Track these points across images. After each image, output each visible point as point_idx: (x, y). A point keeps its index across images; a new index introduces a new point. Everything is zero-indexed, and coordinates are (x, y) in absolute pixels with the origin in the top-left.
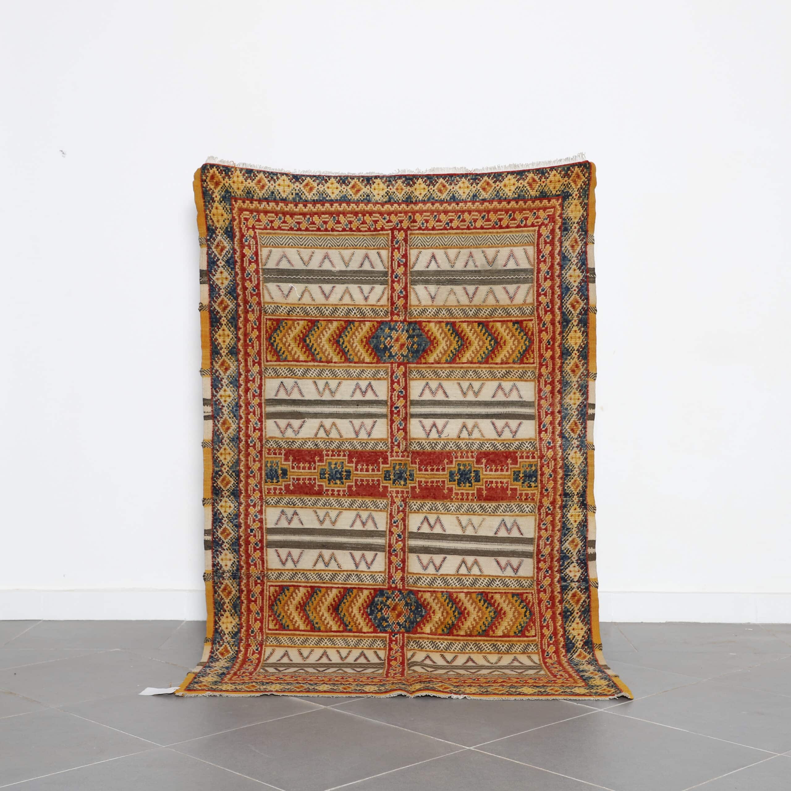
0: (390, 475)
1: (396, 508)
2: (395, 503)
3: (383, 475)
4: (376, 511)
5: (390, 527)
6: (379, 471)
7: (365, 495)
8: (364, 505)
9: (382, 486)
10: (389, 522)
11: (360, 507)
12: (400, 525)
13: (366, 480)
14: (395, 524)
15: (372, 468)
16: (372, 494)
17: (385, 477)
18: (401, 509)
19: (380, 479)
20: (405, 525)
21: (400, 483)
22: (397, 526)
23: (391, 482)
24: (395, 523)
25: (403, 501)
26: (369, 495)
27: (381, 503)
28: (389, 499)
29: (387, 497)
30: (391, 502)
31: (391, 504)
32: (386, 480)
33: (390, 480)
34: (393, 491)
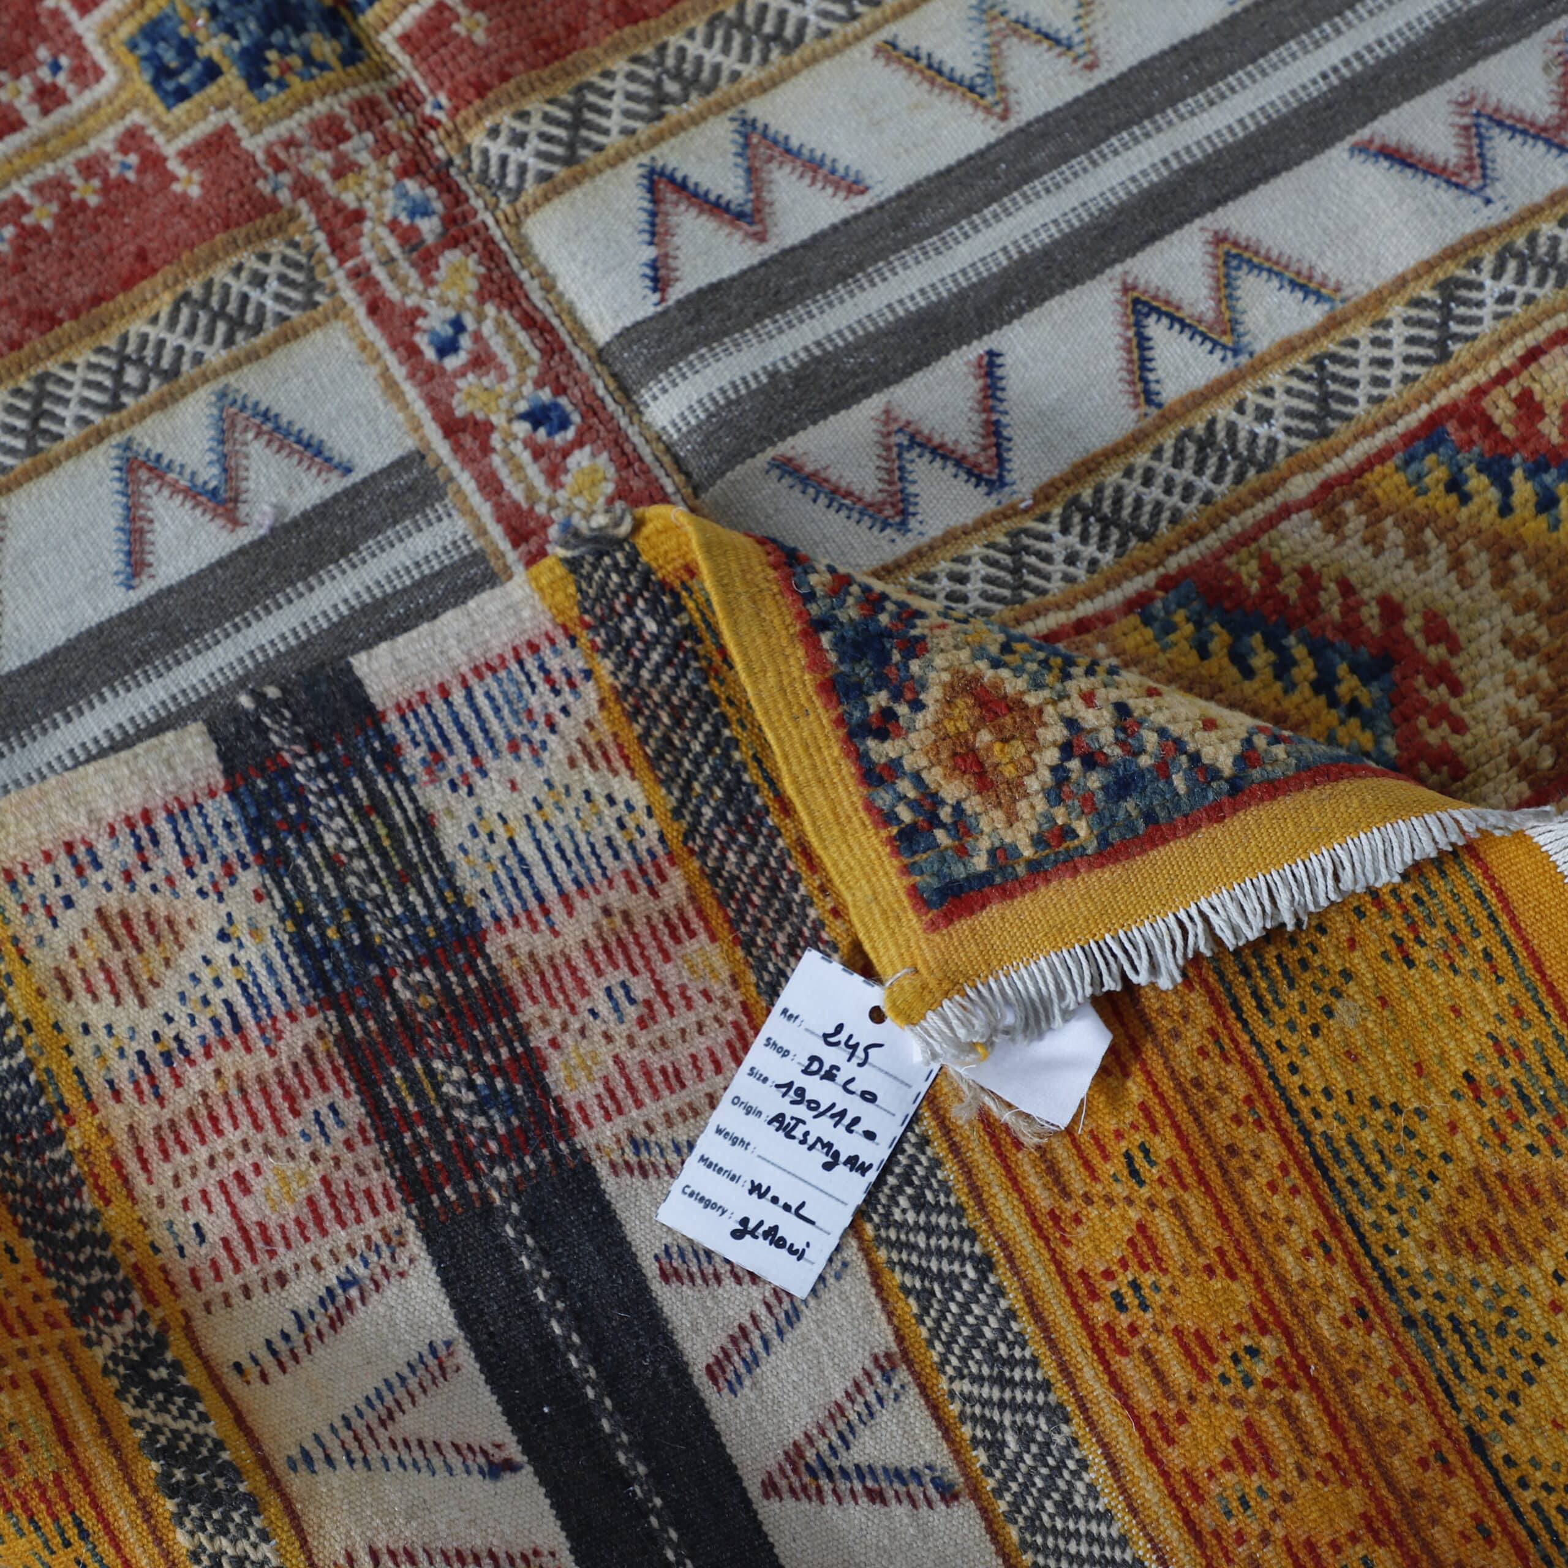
0: (187, 49)
1: (392, 244)
2: (359, 216)
3: (141, 82)
4: (253, 356)
5: (432, 401)
6: (99, 74)
7: (97, 300)
8: (132, 376)
9: (185, 156)
10: (399, 372)
11: (116, 406)
12: (497, 344)
13: (38, 189)
14: (452, 363)
15: (26, 84)
16: (142, 256)
17: (161, 74)
18: (429, 227)
19: (136, 117)
20: (531, 322)
21: (308, 59)
22: (481, 361)
23: (233, 79)
24: (447, 347)
25: (409, 169)
26: (128, 284)
27: (259, 281)
28: (294, 216)
29: (274, 206)
30: (323, 223)
31: (338, 247)
32: (182, 94)
33: (212, 72)
34: (290, 143)
